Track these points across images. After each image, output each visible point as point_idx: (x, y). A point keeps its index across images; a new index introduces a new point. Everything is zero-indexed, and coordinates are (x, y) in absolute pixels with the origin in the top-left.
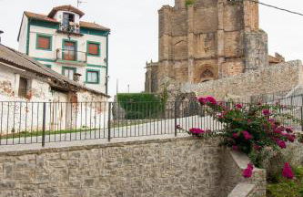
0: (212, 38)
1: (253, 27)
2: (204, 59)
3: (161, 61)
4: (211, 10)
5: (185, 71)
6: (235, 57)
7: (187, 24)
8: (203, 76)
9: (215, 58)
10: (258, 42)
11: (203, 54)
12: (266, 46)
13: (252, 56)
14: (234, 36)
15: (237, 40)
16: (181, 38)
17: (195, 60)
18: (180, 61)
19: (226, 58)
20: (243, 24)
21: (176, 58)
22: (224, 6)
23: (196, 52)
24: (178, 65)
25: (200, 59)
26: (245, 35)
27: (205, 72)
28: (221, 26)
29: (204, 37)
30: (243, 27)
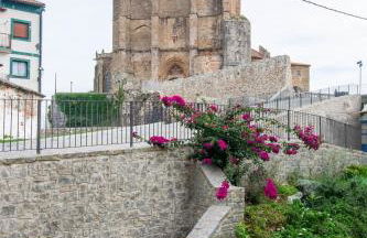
0: (183, 23)
1: (233, 12)
2: (172, 50)
3: (115, 51)
5: (147, 65)
6: (211, 50)
7: (150, 5)
8: (170, 72)
10: (240, 32)
11: (171, 45)
12: (249, 37)
13: (231, 50)
14: (210, 21)
15: (214, 28)
16: (142, 22)
17: (160, 51)
18: (140, 52)
19: (199, 51)
20: (221, 8)
21: (136, 48)
23: (162, 41)
24: (138, 58)
25: (166, 51)
26: (223, 23)
27: (173, 67)
28: (194, 10)
29: (172, 21)
30: (221, 12)
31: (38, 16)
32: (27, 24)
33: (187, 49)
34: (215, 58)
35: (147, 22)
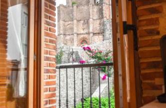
0: (87, 22)
1: (108, 17)
2: (82, 34)
3: (59, 35)
4: (86, 7)
5: (72, 41)
6: (99, 33)
7: (73, 15)
8: (82, 43)
9: (88, 33)
11: (82, 32)
13: (107, 33)
14: (98, 22)
15: (100, 24)
16: (70, 22)
17: (78, 34)
18: (69, 35)
19: (94, 34)
20: (102, 16)
21: (67, 33)
22: (93, 5)
23: (78, 30)
24: (68, 37)
25: (80, 34)
26: (104, 22)
27: (83, 41)
28: (91, 17)
29: (82, 22)
30: (102, 17)
34: (101, 37)
35: (72, 22)
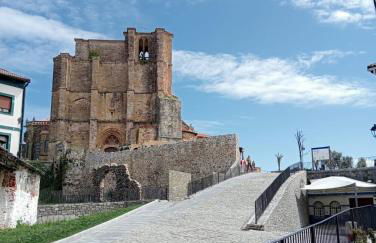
0: (121, 98)
1: (166, 91)
2: (109, 122)
4: (120, 65)
5: (85, 136)
6: (144, 123)
7: (90, 79)
8: (107, 142)
10: (172, 108)
11: (109, 117)
12: (179, 113)
13: (164, 123)
14: (145, 98)
15: (149, 104)
16: (81, 95)
17: (99, 122)
19: (135, 123)
20: (156, 86)
22: (135, 64)
23: (99, 112)
25: (104, 122)
26: (158, 100)
27: (109, 137)
28: (131, 87)
29: (110, 96)
30: (155, 90)
31: (22, 90)
32: (10, 98)
33: (124, 121)
34: (151, 130)
35: (86, 95)
